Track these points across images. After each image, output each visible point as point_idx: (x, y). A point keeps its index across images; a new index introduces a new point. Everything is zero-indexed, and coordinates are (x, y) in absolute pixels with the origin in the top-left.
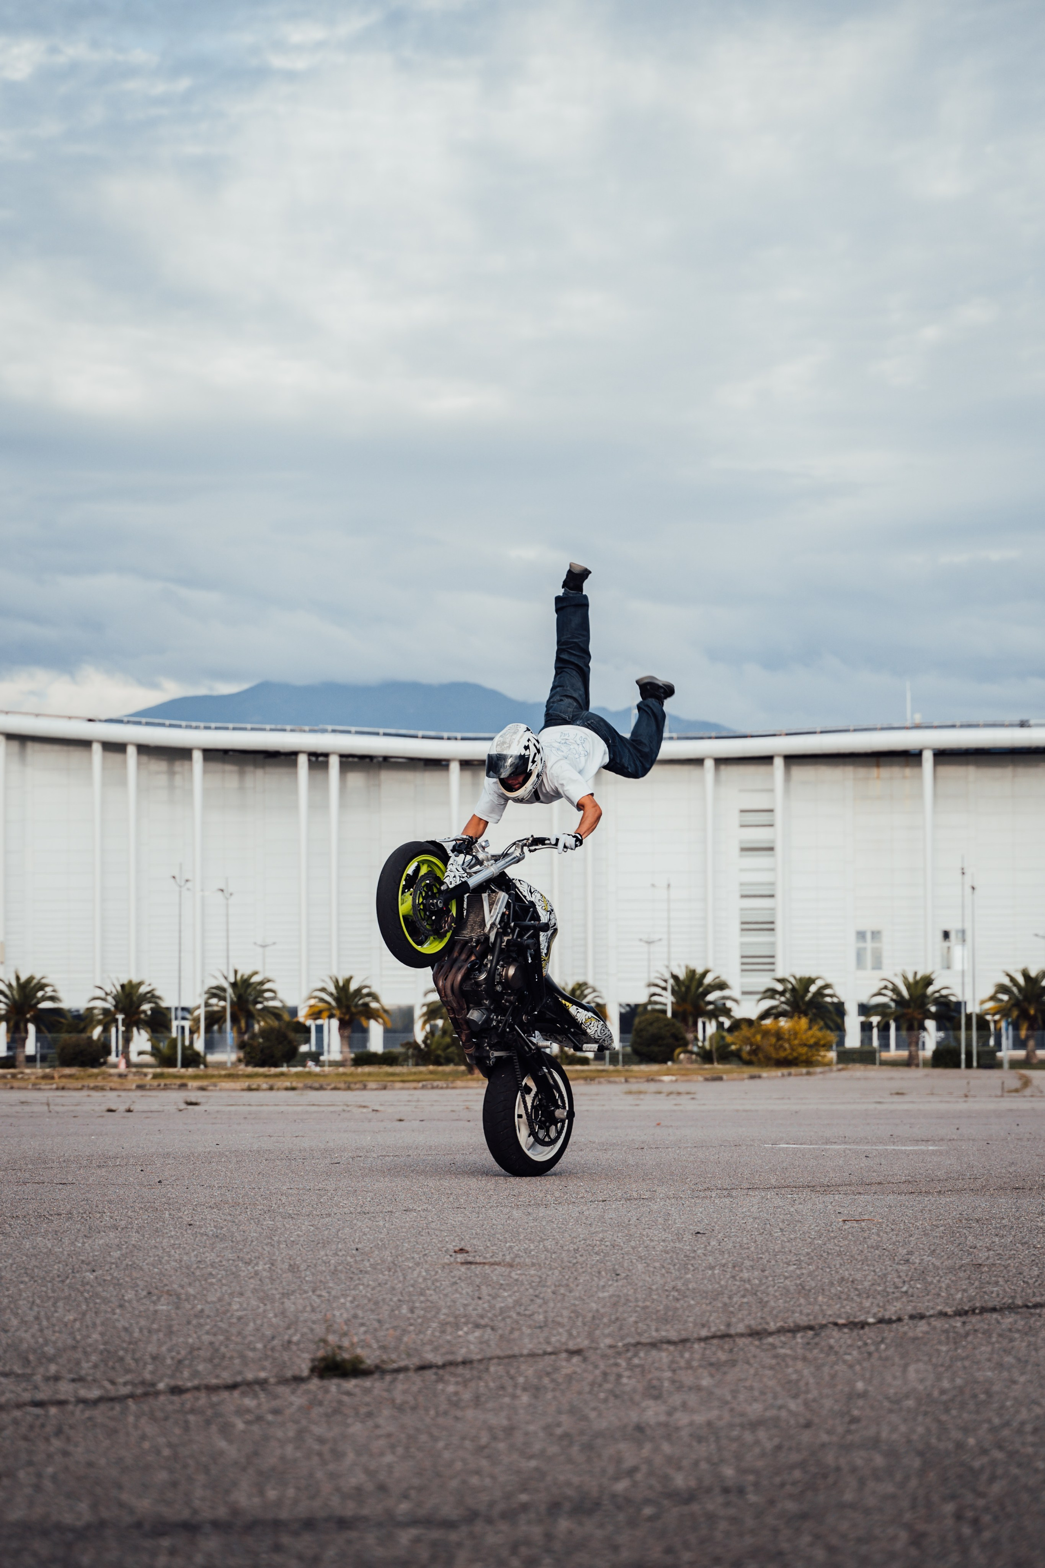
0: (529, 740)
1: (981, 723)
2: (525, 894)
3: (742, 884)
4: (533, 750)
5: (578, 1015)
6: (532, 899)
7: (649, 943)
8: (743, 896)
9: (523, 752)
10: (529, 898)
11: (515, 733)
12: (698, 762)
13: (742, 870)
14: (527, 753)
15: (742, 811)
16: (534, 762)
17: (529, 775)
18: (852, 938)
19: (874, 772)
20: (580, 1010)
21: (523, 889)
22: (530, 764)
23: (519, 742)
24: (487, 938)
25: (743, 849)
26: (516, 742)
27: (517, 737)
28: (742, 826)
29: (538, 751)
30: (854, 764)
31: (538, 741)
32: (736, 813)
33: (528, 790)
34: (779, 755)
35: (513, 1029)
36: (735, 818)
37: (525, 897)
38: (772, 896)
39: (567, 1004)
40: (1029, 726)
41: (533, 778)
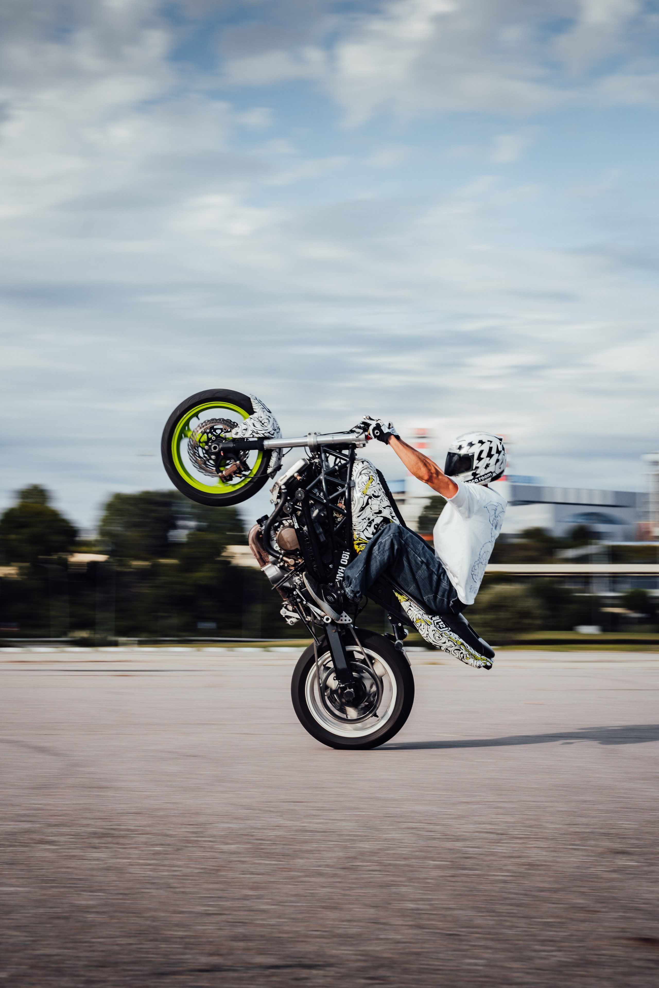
2: (355, 473)
6: (357, 481)
10: (354, 478)
21: (356, 469)
37: (352, 475)
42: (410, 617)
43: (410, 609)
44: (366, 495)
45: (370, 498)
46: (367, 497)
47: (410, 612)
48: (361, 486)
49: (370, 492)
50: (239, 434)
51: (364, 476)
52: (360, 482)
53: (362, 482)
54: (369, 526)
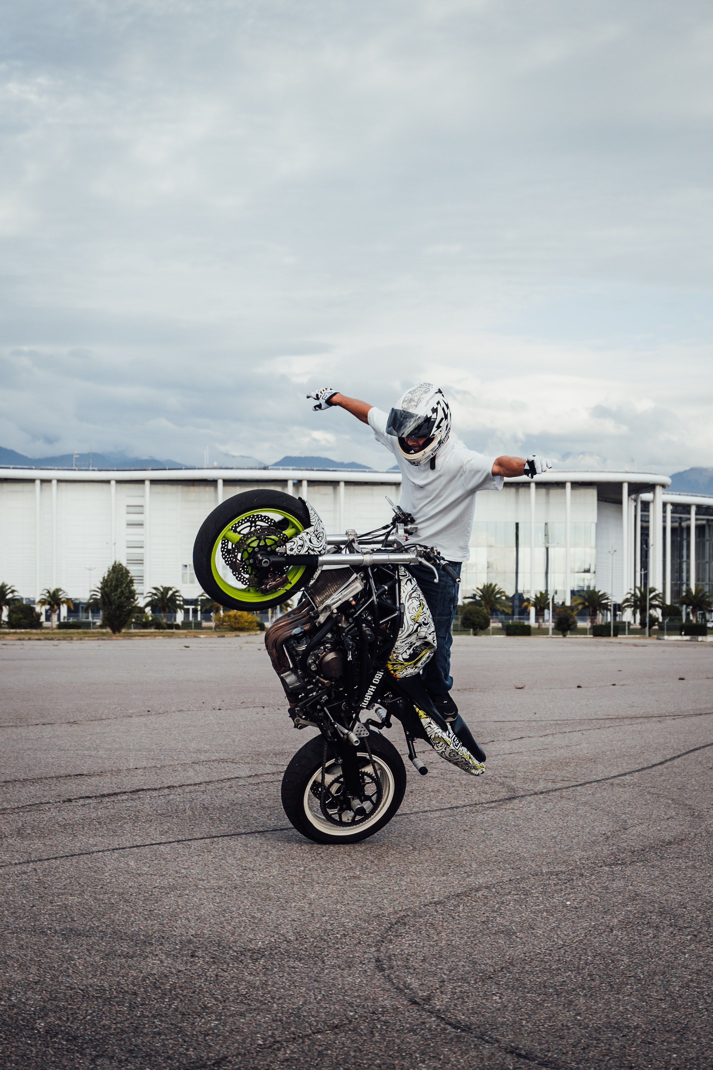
0: (438, 403)
1: (246, 467)
2: (404, 595)
3: (127, 541)
4: (441, 414)
6: (407, 604)
7: (90, 570)
8: (128, 547)
9: (430, 414)
10: (403, 601)
11: (426, 392)
12: (108, 482)
13: (127, 535)
14: (434, 416)
15: (128, 506)
16: (438, 427)
17: (430, 440)
18: (180, 567)
19: (192, 489)
20: (434, 726)
21: (405, 589)
22: (435, 429)
23: (428, 403)
25: (128, 525)
26: (424, 402)
27: (427, 397)
28: (127, 513)
29: (446, 416)
30: (181, 484)
31: (447, 406)
32: (125, 507)
33: (426, 455)
34: (147, 480)
35: (322, 709)
36: (124, 510)
37: (401, 597)
38: (142, 547)
39: (421, 713)
40: (268, 469)
41: (434, 444)
42: (428, 733)
43: (430, 726)
44: (417, 623)
45: (420, 625)
46: (417, 625)
47: (429, 729)
48: (411, 612)
49: (421, 620)
50: (294, 550)
51: (414, 601)
52: (411, 607)
53: (413, 608)
54: (409, 649)
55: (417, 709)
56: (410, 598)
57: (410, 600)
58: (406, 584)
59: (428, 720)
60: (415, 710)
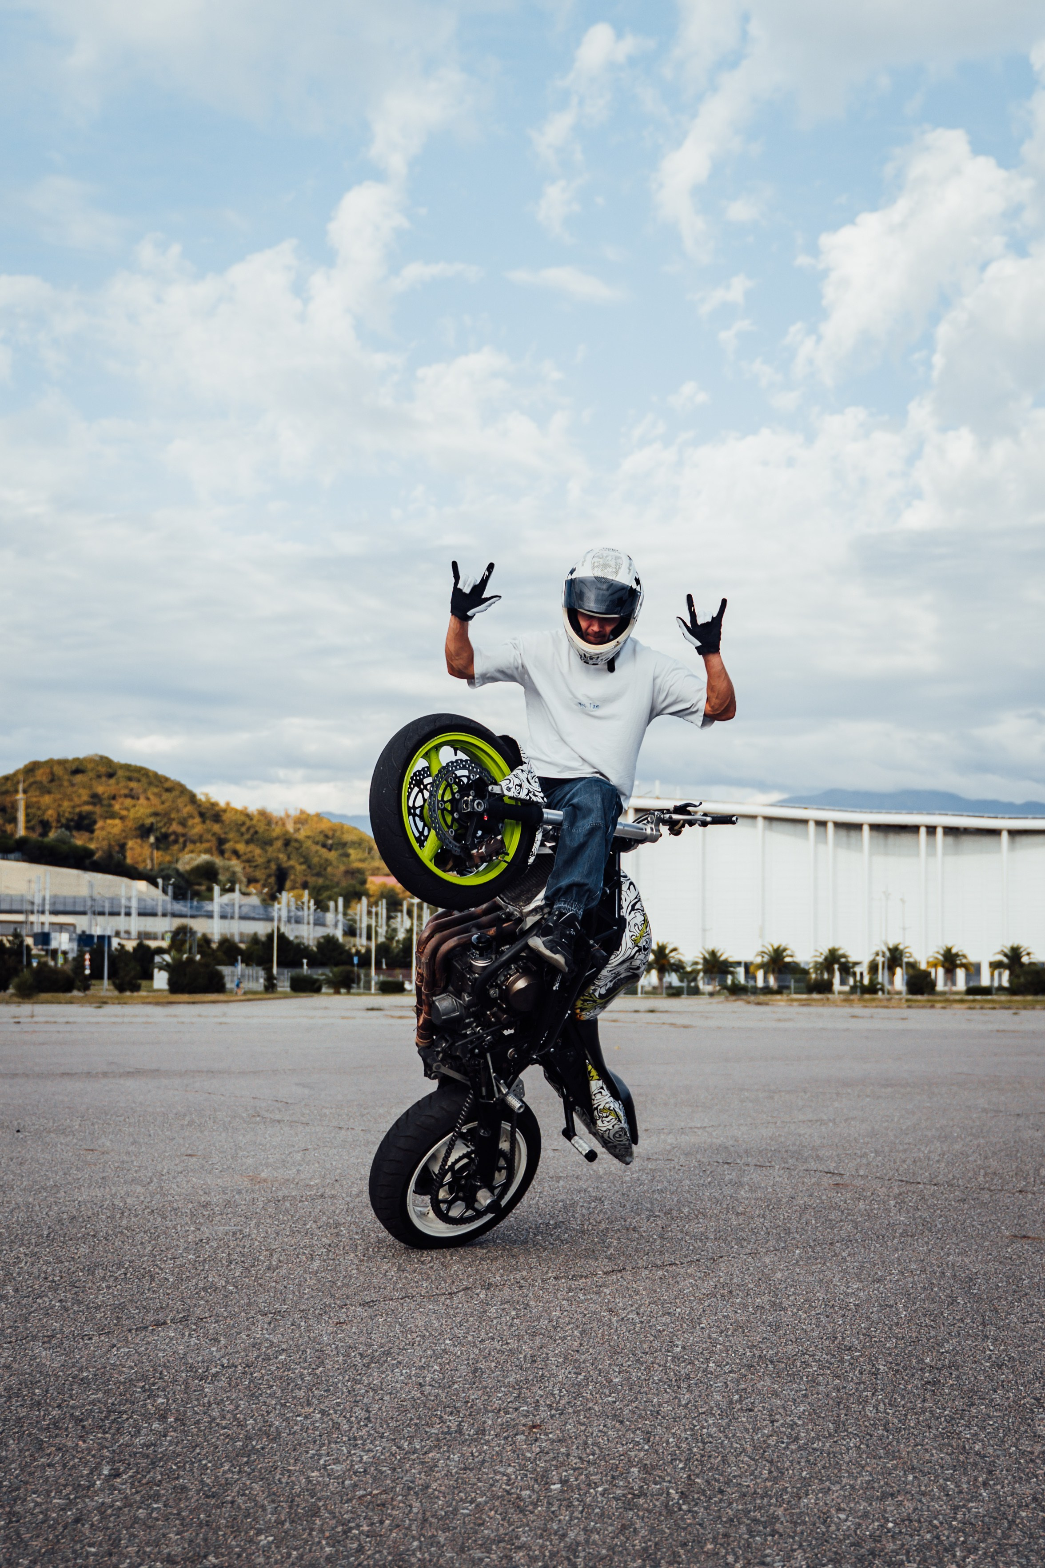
2: (625, 904)
5: (599, 1096)
6: (628, 918)
10: (624, 912)
20: (606, 1092)
21: (627, 897)
24: (520, 920)
35: (482, 1055)
37: (620, 907)
39: (594, 1073)
42: (595, 1102)
43: (598, 1093)
44: (637, 946)
45: (639, 950)
46: (636, 948)
48: (633, 929)
49: (642, 943)
51: (638, 914)
52: (632, 923)
53: (636, 924)
54: (611, 981)
55: (590, 1067)
56: (633, 909)
57: (633, 913)
58: (629, 889)
59: (600, 1083)
60: (586, 1067)
